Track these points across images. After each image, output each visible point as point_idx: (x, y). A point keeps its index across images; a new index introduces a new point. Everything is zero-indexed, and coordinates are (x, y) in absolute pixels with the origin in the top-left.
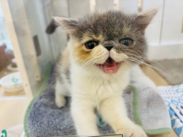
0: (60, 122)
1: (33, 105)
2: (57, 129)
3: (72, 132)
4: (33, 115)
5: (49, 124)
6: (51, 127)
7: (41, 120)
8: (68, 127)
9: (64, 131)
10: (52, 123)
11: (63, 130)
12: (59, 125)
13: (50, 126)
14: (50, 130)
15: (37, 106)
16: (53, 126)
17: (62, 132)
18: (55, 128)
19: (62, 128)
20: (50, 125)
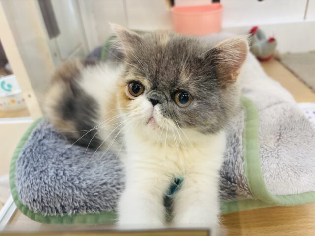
0: (82, 172)
1: (32, 134)
2: (74, 187)
3: (104, 196)
4: (28, 155)
5: (57, 175)
6: (61, 181)
7: (43, 166)
8: (98, 184)
9: (88, 192)
10: (64, 174)
11: (85, 190)
12: (79, 179)
13: (59, 180)
14: (58, 187)
15: (40, 136)
16: (65, 179)
17: (84, 194)
18: (70, 184)
19: (84, 185)
20: (59, 178)
